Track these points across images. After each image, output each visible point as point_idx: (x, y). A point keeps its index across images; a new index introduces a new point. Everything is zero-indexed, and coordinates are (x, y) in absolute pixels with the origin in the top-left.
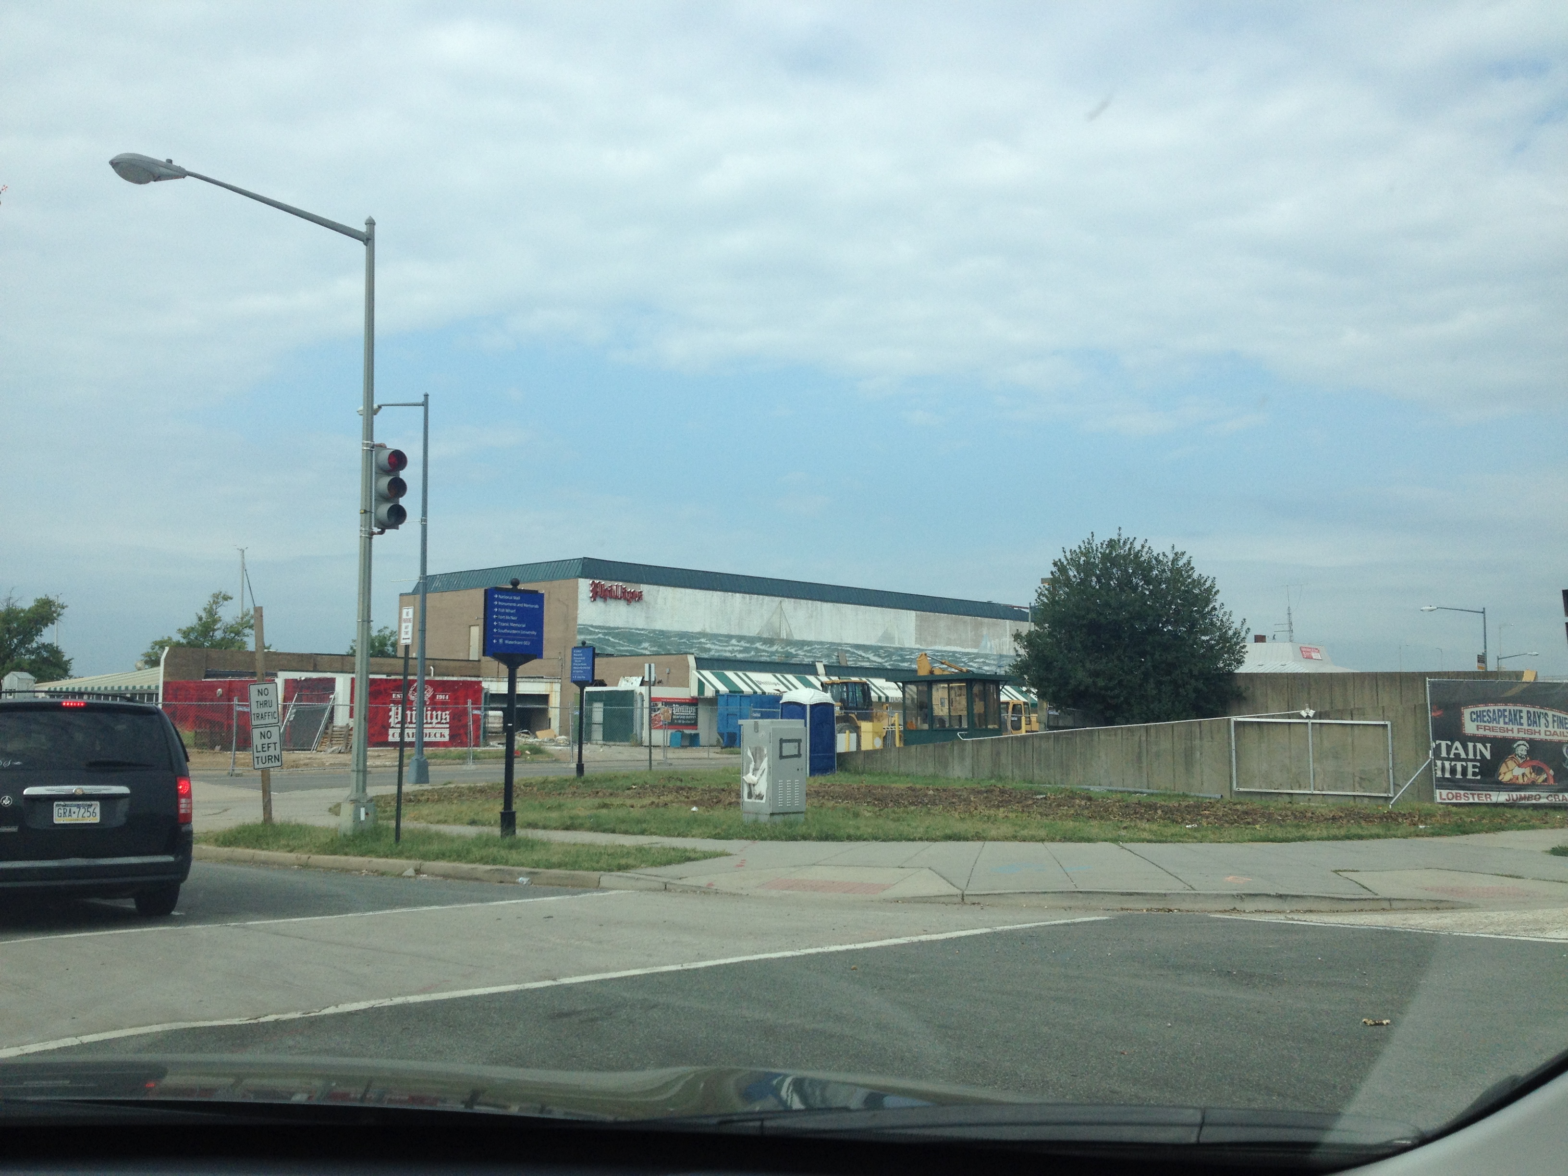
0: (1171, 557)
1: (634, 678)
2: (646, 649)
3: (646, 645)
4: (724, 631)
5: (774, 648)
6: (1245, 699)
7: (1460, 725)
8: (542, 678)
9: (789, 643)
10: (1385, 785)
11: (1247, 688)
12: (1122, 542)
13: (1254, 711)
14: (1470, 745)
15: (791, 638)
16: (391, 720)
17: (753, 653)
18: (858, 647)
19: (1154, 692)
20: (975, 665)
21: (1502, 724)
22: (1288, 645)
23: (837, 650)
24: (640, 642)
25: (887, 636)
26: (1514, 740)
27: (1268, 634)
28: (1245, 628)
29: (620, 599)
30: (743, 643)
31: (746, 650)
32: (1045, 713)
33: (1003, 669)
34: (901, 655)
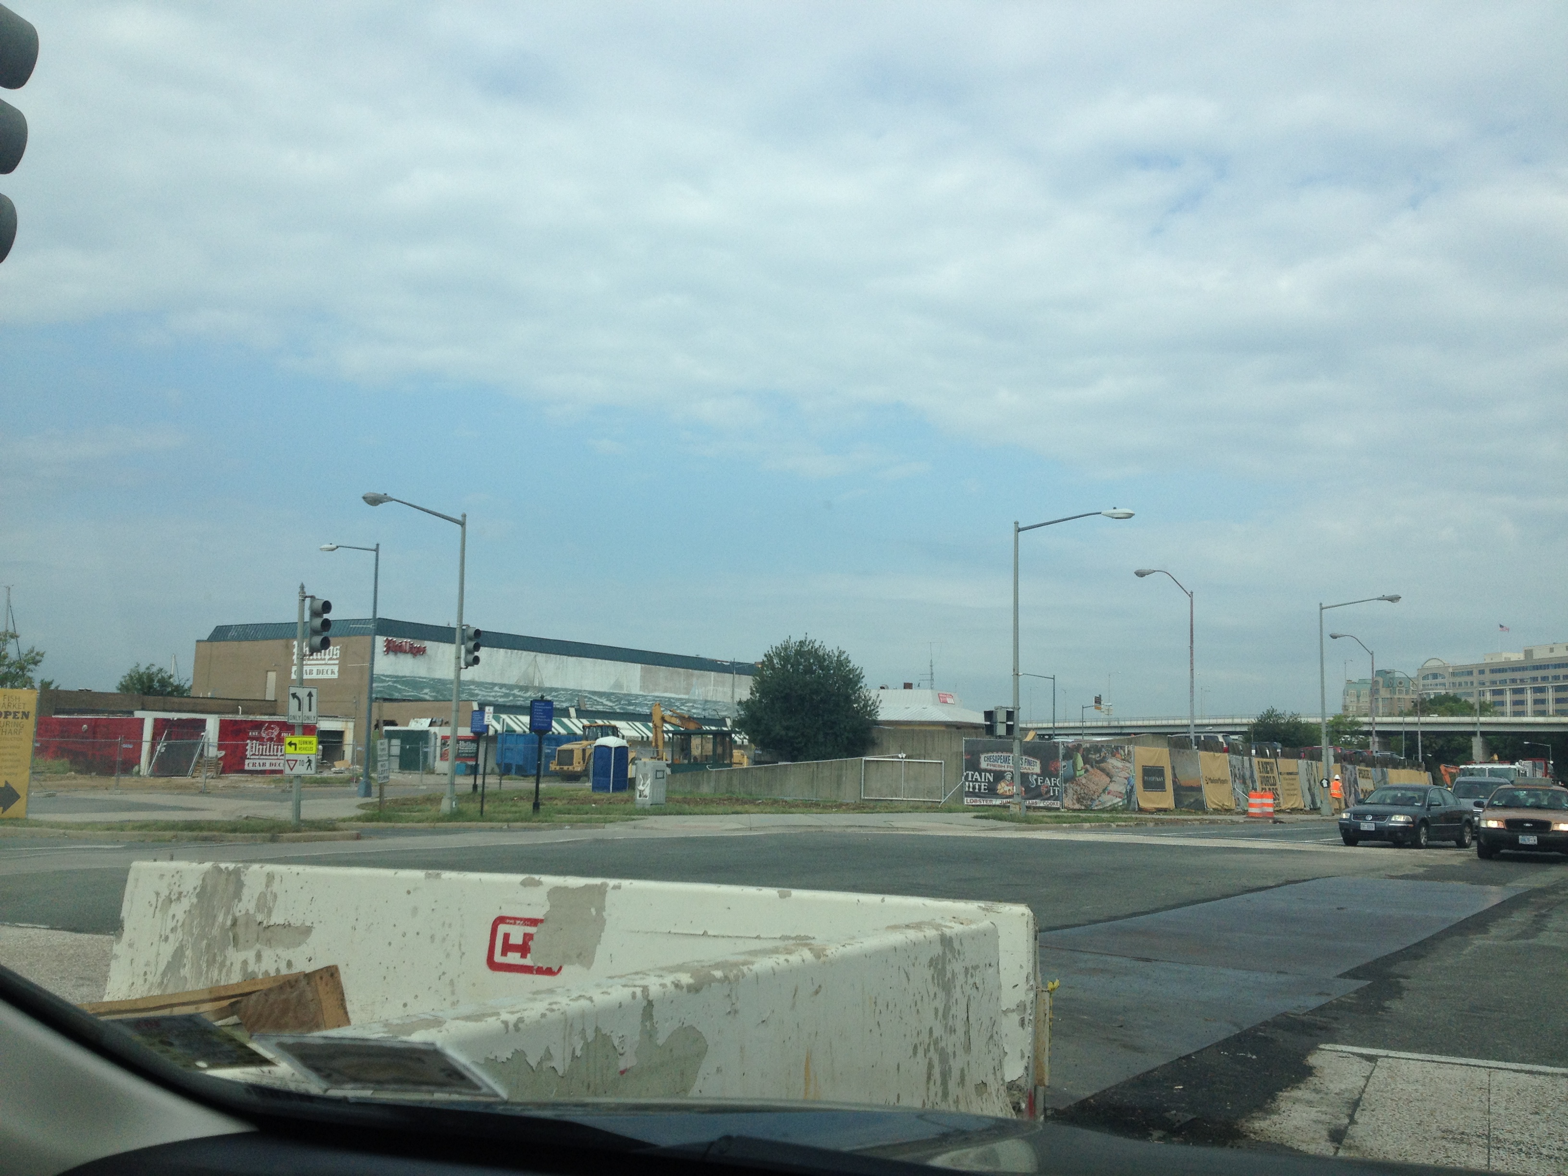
0: (837, 654)
1: (424, 720)
2: (426, 694)
3: (426, 691)
4: (489, 680)
5: (528, 694)
6: (877, 744)
7: (979, 763)
8: (337, 717)
9: (540, 689)
10: (940, 795)
11: (878, 738)
12: (807, 643)
13: (881, 753)
14: (983, 774)
15: (541, 686)
16: (247, 753)
17: (511, 698)
18: (594, 693)
19: (823, 740)
20: (686, 708)
21: (999, 763)
22: (929, 691)
23: (578, 695)
24: (422, 688)
25: (618, 685)
26: (1005, 772)
27: (915, 683)
28: (879, 699)
29: (408, 653)
30: (504, 690)
31: (506, 695)
32: (752, 753)
33: (707, 712)
34: (628, 700)
